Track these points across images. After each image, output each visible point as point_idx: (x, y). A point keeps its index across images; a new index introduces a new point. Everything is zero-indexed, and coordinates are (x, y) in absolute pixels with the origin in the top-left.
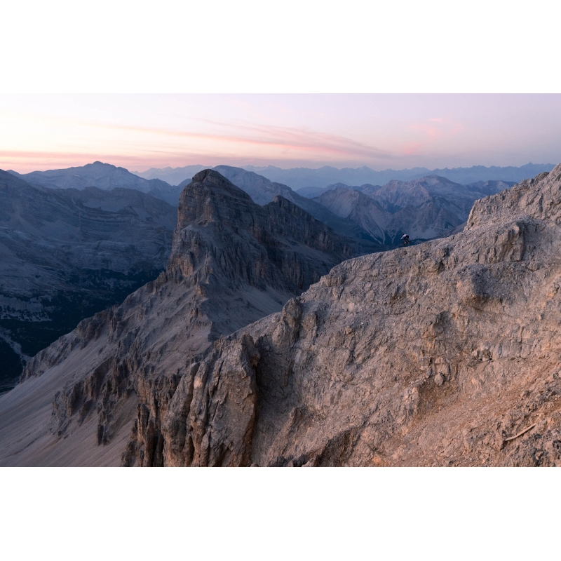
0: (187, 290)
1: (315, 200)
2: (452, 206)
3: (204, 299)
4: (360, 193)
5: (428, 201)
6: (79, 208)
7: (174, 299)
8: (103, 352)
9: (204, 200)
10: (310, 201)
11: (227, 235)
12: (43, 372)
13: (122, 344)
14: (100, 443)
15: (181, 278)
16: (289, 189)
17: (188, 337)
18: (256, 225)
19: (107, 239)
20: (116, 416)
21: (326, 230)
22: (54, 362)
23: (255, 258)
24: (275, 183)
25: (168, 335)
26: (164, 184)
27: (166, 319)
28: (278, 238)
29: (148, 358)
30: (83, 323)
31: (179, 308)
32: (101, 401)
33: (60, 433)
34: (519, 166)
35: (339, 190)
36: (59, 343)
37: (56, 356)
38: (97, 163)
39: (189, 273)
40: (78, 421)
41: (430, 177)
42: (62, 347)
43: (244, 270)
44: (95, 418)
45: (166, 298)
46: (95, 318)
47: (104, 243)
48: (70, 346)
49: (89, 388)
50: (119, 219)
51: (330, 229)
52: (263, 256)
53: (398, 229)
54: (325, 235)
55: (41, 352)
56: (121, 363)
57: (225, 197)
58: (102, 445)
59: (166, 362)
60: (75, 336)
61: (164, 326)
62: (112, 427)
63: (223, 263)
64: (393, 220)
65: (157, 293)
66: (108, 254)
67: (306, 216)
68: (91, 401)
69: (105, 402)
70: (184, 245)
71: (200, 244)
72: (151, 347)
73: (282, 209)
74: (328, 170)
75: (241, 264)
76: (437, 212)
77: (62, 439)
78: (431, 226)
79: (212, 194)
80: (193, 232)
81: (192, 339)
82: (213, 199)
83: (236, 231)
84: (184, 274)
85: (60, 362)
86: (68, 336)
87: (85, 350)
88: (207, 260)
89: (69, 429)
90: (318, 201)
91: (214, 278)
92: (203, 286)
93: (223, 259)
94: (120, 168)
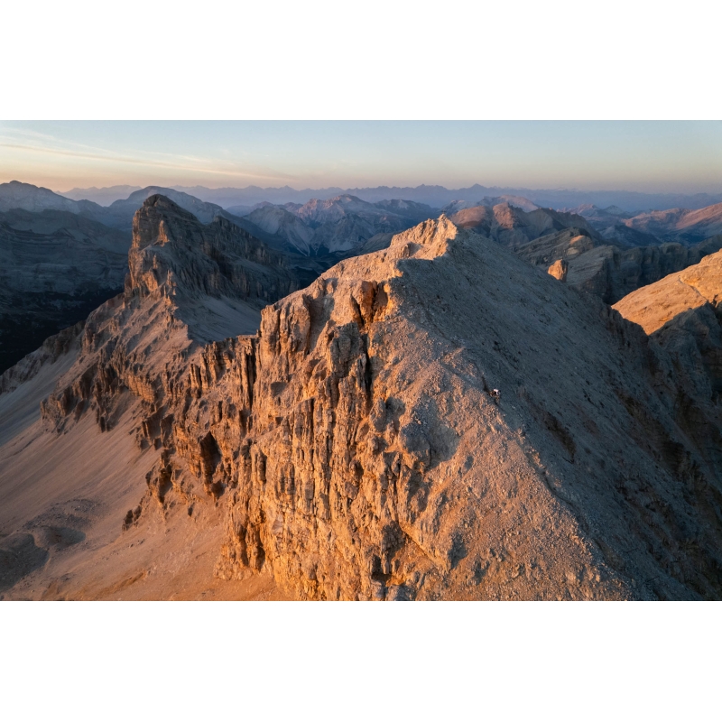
0: (156, 302)
1: (246, 218)
2: (363, 221)
3: (175, 308)
4: (286, 211)
5: (344, 218)
6: (7, 231)
7: (144, 311)
8: (84, 361)
9: (158, 223)
10: (241, 219)
11: (182, 253)
12: (15, 388)
13: (104, 352)
14: (103, 430)
15: (148, 293)
16: (220, 208)
17: (168, 339)
18: (206, 243)
19: (45, 261)
20: (115, 407)
21: (263, 245)
22: (25, 378)
23: (209, 272)
24: (206, 203)
25: (148, 339)
26: (94, 205)
27: (144, 327)
28: (225, 254)
29: (135, 360)
30: (49, 340)
31: (152, 318)
32: (94, 399)
33: (59, 431)
34: (414, 187)
35: (266, 208)
36: (26, 361)
37: (26, 372)
38: (15, 183)
39: (154, 287)
40: (75, 419)
41: (344, 196)
42: (30, 364)
43: (201, 282)
44: (91, 414)
45: (136, 311)
46: (60, 335)
47: (43, 265)
48: (39, 362)
49: (79, 391)
50: (55, 241)
51: (266, 245)
52: (215, 270)
53: (320, 243)
54: (262, 250)
55: (8, 370)
56: (107, 366)
57: (176, 219)
58: (106, 432)
59: (153, 360)
60: (42, 353)
61: (142, 332)
62: (112, 416)
63: (183, 278)
64: (316, 234)
65: (126, 307)
66: (50, 277)
67: (244, 234)
68: (83, 402)
69: (99, 399)
70: (147, 263)
71: (161, 261)
72: (134, 350)
73: (223, 228)
74: (254, 190)
75: (198, 278)
76: (352, 227)
77: (63, 435)
78: (347, 239)
79: (165, 217)
80: (154, 253)
81: (171, 341)
82: (166, 222)
83: (190, 248)
84: (150, 289)
85: (31, 377)
86: (35, 353)
87: (56, 364)
88: (170, 275)
89: (66, 427)
90: (248, 219)
91: (178, 289)
92: (172, 298)
93: (182, 273)
94: (42, 188)
